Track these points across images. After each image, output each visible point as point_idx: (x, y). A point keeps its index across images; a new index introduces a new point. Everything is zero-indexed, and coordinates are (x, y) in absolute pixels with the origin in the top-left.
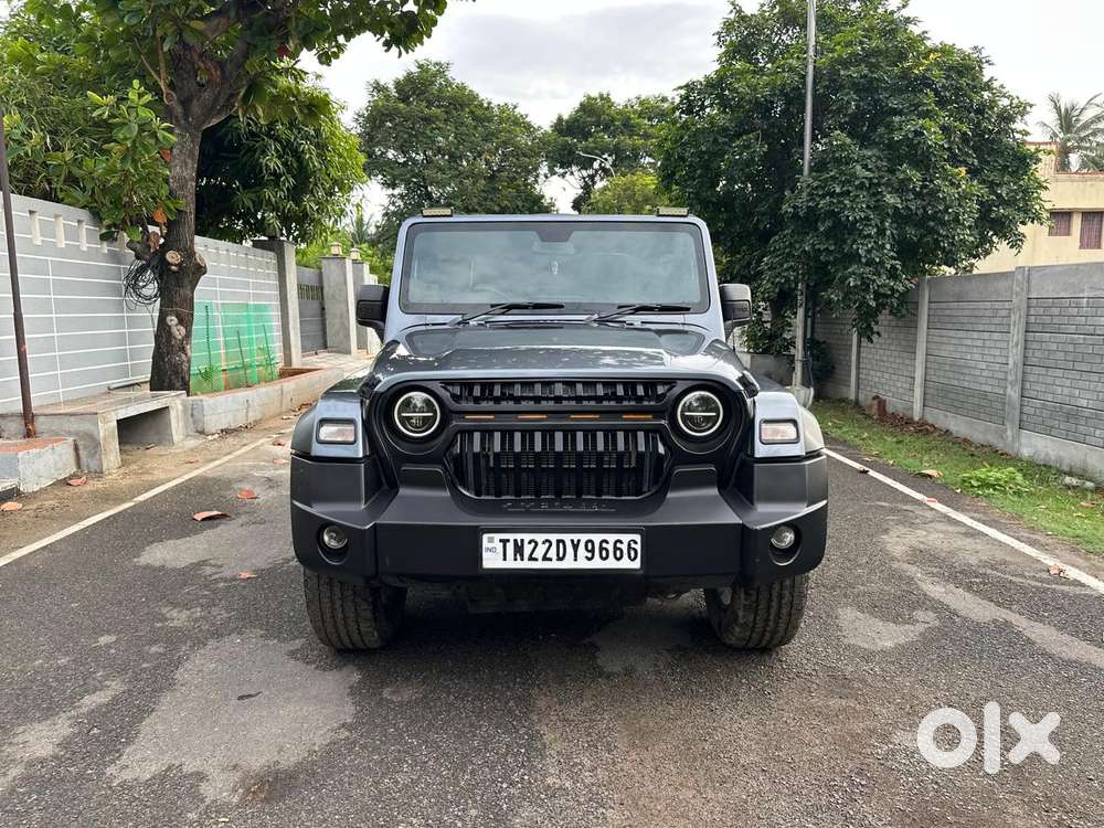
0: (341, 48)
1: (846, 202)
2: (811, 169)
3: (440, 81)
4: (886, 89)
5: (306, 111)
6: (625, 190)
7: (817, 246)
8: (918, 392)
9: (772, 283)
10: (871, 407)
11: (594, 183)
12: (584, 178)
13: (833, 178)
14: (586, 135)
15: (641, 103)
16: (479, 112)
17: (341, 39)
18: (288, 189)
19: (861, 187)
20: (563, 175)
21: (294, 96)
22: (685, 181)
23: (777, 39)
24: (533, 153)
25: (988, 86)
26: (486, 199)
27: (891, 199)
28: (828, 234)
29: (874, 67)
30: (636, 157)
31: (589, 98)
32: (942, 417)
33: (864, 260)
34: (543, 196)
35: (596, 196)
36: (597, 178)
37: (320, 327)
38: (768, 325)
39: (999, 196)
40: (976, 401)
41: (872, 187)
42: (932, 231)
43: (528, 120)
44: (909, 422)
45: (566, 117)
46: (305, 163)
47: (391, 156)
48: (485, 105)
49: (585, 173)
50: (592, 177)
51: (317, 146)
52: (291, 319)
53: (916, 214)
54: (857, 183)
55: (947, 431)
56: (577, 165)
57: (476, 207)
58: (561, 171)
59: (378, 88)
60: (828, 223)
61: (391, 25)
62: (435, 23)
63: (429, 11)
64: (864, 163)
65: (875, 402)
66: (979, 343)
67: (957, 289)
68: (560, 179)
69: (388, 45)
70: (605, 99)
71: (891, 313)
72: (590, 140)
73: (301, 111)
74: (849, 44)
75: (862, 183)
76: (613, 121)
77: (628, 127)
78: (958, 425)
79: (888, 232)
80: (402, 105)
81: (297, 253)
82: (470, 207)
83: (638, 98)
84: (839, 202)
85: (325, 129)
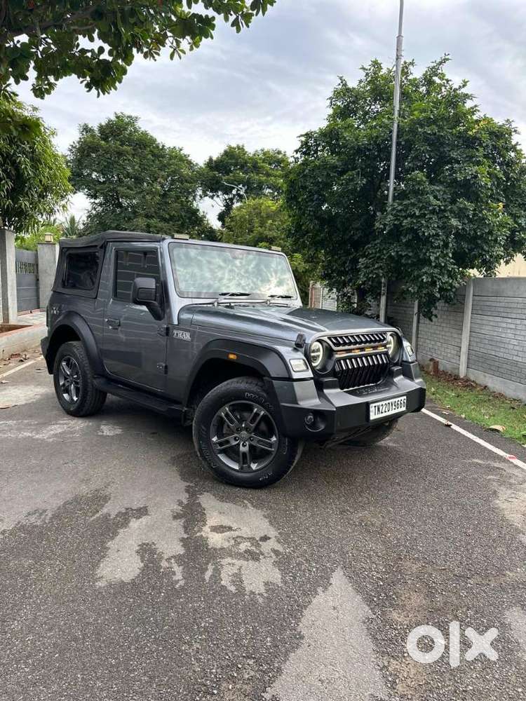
0: (51, 86)
1: (423, 222)
2: (395, 198)
3: (130, 128)
4: (448, 145)
5: (20, 129)
6: (254, 209)
7: (400, 253)
8: (464, 358)
9: (367, 277)
10: (428, 365)
11: (233, 204)
12: (226, 200)
13: (413, 205)
14: (228, 172)
15: (264, 154)
16: (156, 151)
17: (52, 79)
18: (7, 190)
19: (433, 212)
20: (212, 197)
21: (11, 117)
22: (307, 202)
23: (368, 108)
24: (191, 181)
25: (514, 148)
26: (159, 209)
27: (454, 222)
28: (408, 245)
29: (441, 128)
30: (260, 188)
31: (230, 148)
32: (482, 377)
33: (433, 264)
34: (198, 210)
35: (234, 213)
36: (235, 201)
37: (34, 293)
38: (355, 305)
39: (520, 225)
40: (509, 367)
41: (440, 213)
42: (478, 246)
43: (189, 158)
44: (457, 378)
45: (214, 158)
46: (21, 171)
47: (94, 177)
48: (161, 147)
49: (226, 197)
50: (231, 200)
51: (32, 159)
52: (9, 288)
53: (469, 234)
54: (431, 208)
55: (486, 387)
56: (221, 190)
57: (154, 215)
58: (211, 194)
59: (86, 129)
60: (409, 237)
61: (91, 70)
62: (125, 72)
63: (120, 61)
64: (435, 196)
65: (432, 363)
66: (513, 326)
67: (495, 287)
68: (210, 199)
69: (89, 86)
70: (241, 149)
71: (446, 302)
72: (231, 174)
73: (16, 130)
74: (424, 111)
75: (435, 209)
76: (246, 163)
77: (256, 167)
78: (495, 384)
79: (450, 245)
80: (103, 142)
81: (17, 239)
82: (149, 214)
83: (262, 150)
84: (418, 222)
85: (39, 148)
